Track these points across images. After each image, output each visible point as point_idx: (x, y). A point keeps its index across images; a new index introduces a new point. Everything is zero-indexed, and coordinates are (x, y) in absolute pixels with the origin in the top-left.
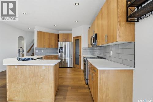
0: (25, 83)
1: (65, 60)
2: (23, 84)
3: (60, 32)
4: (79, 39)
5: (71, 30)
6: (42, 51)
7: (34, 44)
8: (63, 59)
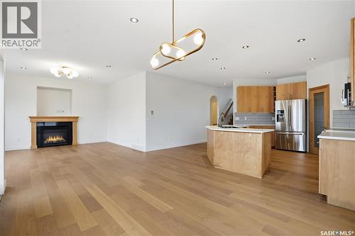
0: (231, 150)
1: (291, 136)
2: (229, 151)
3: (280, 82)
4: (323, 93)
5: (304, 74)
6: (246, 119)
7: (232, 104)
8: (287, 133)
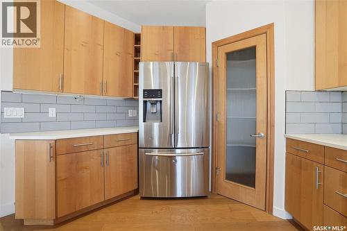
4: (253, 49)
6: (52, 112)
